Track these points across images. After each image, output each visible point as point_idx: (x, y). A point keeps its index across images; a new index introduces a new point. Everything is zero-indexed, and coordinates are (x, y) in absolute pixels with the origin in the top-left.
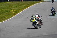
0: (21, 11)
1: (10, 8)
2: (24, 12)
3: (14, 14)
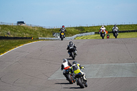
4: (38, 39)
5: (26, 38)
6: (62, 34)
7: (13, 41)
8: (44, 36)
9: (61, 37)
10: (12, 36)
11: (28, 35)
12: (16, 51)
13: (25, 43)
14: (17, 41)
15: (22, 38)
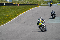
0: (17, 16)
1: (6, 13)
2: (20, 16)
3: (10, 19)
4: (41, 5)
5: (36, 5)
6: (51, 4)
7: (30, 6)
8: (43, 4)
9: (50, 5)
10: (29, 4)
11: (37, 3)
12: (31, 10)
13: (35, 7)
14: (32, 6)
15: (34, 5)
